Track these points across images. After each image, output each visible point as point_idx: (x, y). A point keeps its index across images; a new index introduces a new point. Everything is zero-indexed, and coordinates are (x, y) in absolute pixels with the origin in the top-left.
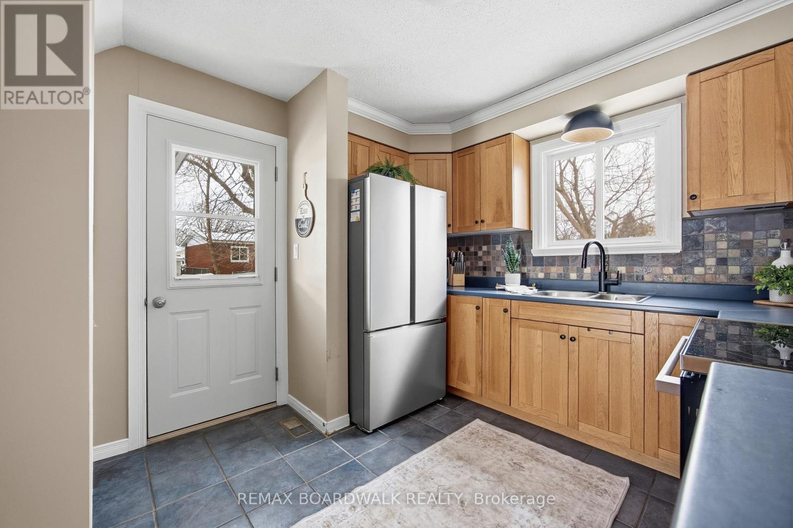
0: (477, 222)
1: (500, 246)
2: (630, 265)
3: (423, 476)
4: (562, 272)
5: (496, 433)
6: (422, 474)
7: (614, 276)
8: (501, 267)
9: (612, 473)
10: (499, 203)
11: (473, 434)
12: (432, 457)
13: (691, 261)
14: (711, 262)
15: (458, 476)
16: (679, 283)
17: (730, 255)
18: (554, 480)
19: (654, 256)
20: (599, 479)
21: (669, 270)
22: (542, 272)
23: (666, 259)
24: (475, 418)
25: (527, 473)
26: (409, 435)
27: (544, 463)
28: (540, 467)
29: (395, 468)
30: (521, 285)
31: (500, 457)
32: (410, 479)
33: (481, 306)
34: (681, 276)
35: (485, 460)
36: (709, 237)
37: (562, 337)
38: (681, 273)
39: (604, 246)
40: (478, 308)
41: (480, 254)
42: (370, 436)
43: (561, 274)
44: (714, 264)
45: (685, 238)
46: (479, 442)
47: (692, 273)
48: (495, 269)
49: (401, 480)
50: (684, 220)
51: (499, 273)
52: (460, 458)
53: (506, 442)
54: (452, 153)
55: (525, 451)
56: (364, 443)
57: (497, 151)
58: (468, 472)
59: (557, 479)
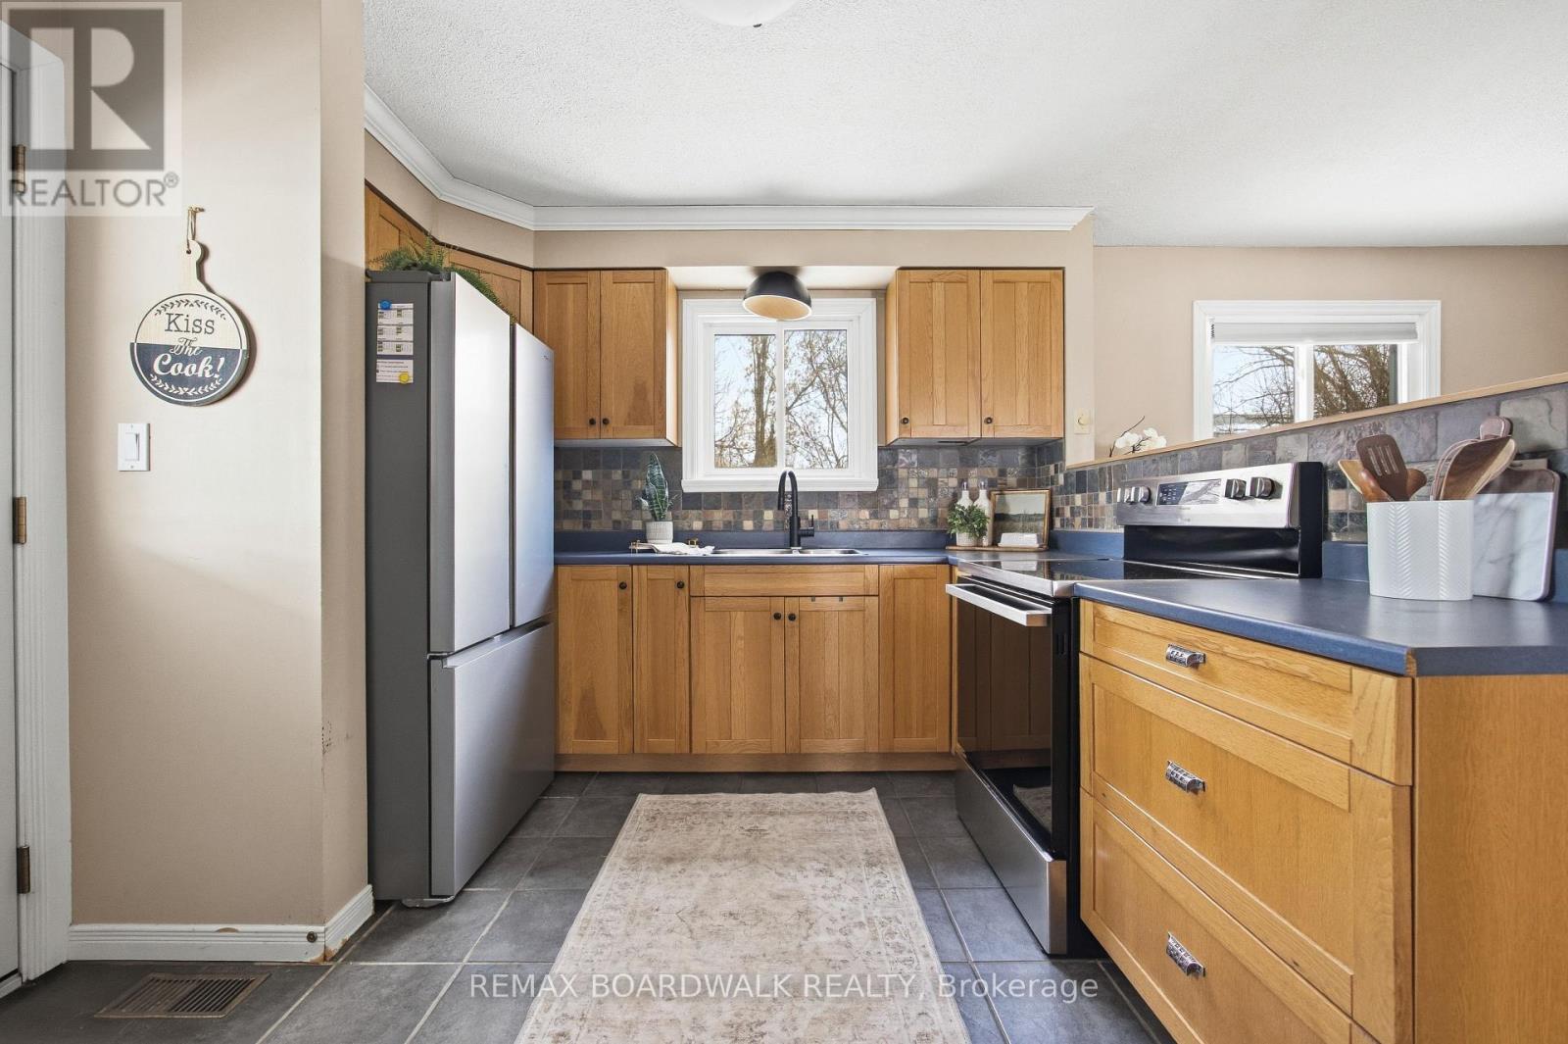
0: (592, 422)
1: (620, 472)
2: (822, 508)
3: (638, 915)
4: (731, 519)
5: (688, 803)
6: (634, 912)
7: (804, 525)
8: (622, 511)
9: (855, 792)
10: (640, 391)
11: (654, 818)
12: (622, 881)
13: (886, 502)
14: (904, 503)
15: (692, 885)
16: (876, 531)
17: (921, 496)
18: (808, 827)
19: (850, 495)
20: (849, 803)
21: (865, 514)
22: (700, 519)
23: (862, 498)
24: (635, 795)
25: (774, 835)
26: (540, 869)
27: (782, 814)
28: (782, 820)
29: (574, 929)
30: (674, 541)
31: (723, 832)
32: (621, 931)
33: (628, 582)
34: (877, 521)
35: (708, 845)
36: (902, 473)
37: (777, 617)
38: (877, 518)
39: (797, 479)
40: (622, 586)
41: (577, 485)
42: (454, 907)
43: (730, 522)
44: (907, 505)
45: (882, 473)
46: (675, 825)
47: (888, 518)
48: (609, 515)
49: (603, 940)
50: (880, 449)
51: (617, 523)
52: (669, 860)
53: (712, 809)
54: (533, 270)
55: (748, 809)
56: (453, 927)
57: (636, 292)
58: (701, 872)
59: (810, 825)
